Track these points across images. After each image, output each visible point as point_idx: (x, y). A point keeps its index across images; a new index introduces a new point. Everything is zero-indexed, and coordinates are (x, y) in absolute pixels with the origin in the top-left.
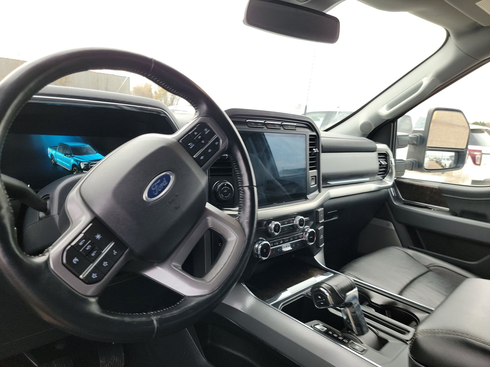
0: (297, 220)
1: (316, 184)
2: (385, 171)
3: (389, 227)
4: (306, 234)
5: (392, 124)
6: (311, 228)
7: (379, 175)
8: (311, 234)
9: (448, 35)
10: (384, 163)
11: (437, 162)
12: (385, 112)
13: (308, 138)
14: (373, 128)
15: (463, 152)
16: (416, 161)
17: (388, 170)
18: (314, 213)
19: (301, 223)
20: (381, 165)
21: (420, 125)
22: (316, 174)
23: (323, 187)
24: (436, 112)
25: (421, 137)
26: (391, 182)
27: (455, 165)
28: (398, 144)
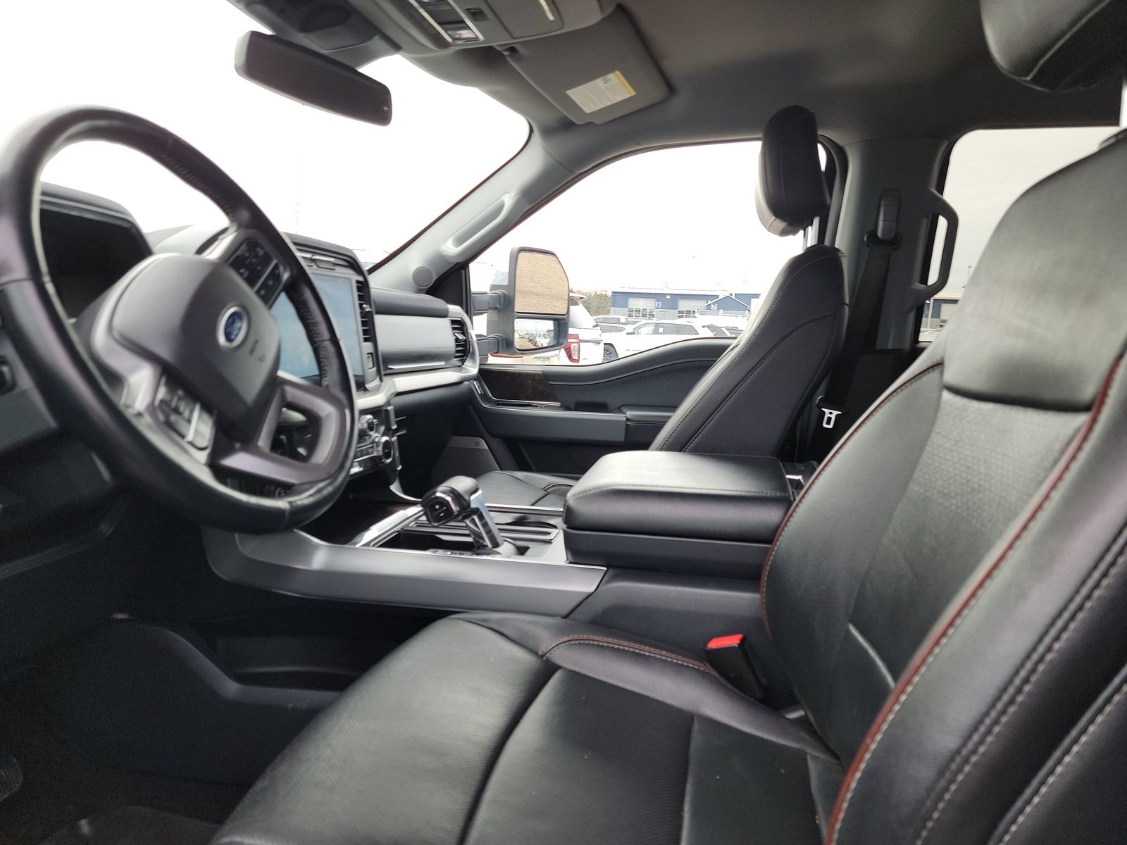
0: (364, 422)
1: (374, 366)
2: (464, 350)
3: (480, 447)
4: (378, 446)
5: (463, 272)
6: (383, 435)
7: (456, 357)
8: (387, 444)
9: (531, 131)
10: (461, 337)
11: (530, 341)
12: (452, 249)
13: (355, 286)
14: (435, 278)
15: (564, 319)
16: (501, 337)
17: (468, 348)
18: (383, 414)
19: (371, 427)
20: (457, 340)
21: (500, 276)
22: (371, 350)
23: (385, 375)
24: (522, 254)
25: (505, 295)
26: (475, 368)
27: (556, 342)
28: (474, 308)
